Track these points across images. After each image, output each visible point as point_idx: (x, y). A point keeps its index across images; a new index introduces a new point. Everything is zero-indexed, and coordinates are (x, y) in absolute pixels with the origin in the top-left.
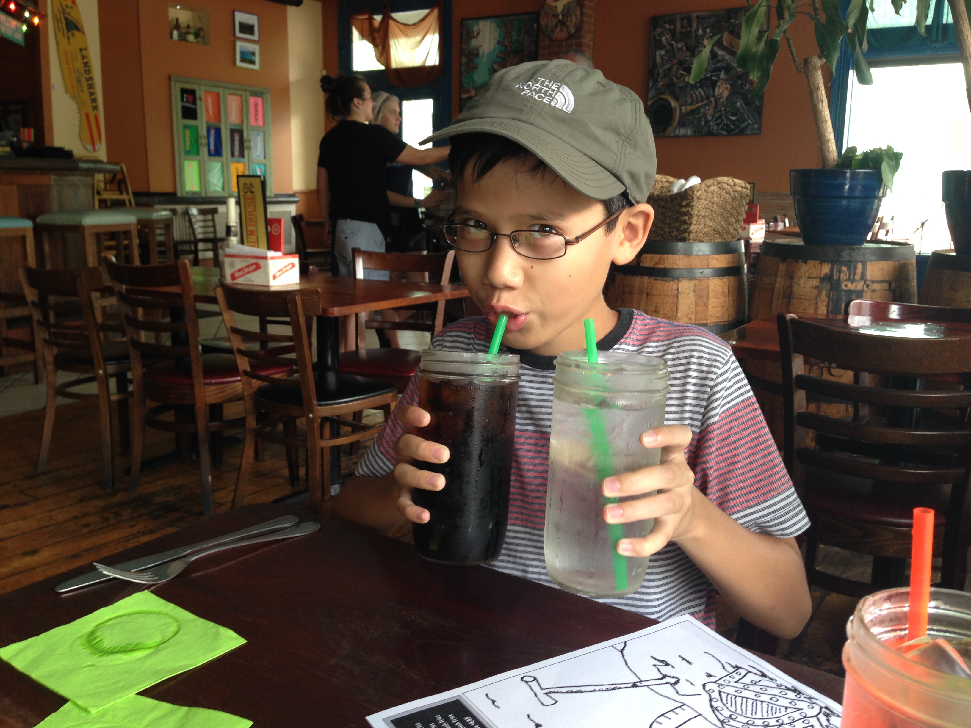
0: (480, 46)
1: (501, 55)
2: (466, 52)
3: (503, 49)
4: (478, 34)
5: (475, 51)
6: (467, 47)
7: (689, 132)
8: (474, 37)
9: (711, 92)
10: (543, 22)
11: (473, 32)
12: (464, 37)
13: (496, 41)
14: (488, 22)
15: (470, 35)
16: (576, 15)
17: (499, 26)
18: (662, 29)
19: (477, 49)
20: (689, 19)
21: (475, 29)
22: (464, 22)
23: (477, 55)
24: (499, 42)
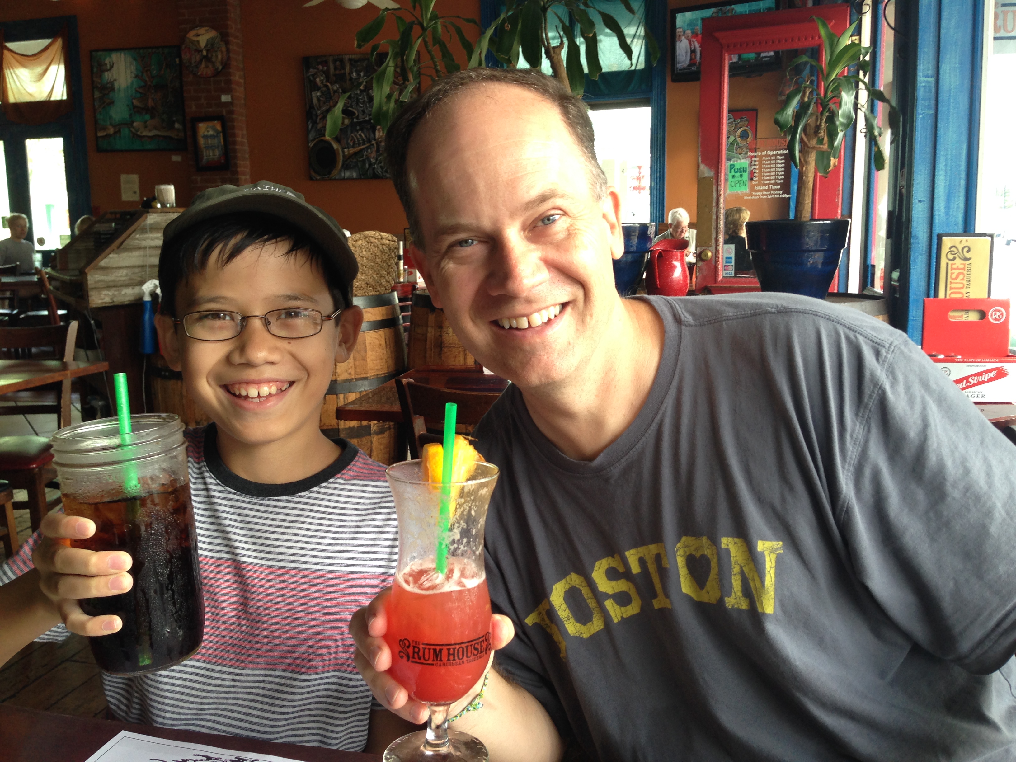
0: (115, 80)
1: (141, 90)
2: (99, 86)
3: (142, 84)
4: (112, 67)
5: (109, 85)
6: (99, 81)
7: (355, 175)
8: (107, 70)
9: (372, 136)
10: (185, 57)
11: (106, 64)
12: (95, 70)
13: (133, 75)
14: (122, 55)
15: (102, 69)
16: (222, 52)
17: (135, 59)
18: (316, 70)
19: (112, 83)
20: (342, 61)
21: (107, 61)
22: (93, 53)
23: (112, 89)
24: (137, 76)
